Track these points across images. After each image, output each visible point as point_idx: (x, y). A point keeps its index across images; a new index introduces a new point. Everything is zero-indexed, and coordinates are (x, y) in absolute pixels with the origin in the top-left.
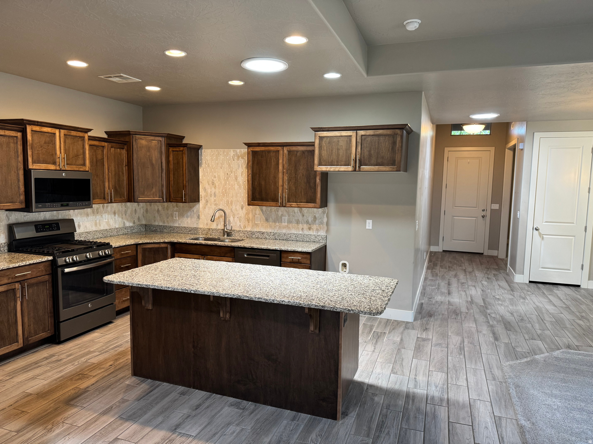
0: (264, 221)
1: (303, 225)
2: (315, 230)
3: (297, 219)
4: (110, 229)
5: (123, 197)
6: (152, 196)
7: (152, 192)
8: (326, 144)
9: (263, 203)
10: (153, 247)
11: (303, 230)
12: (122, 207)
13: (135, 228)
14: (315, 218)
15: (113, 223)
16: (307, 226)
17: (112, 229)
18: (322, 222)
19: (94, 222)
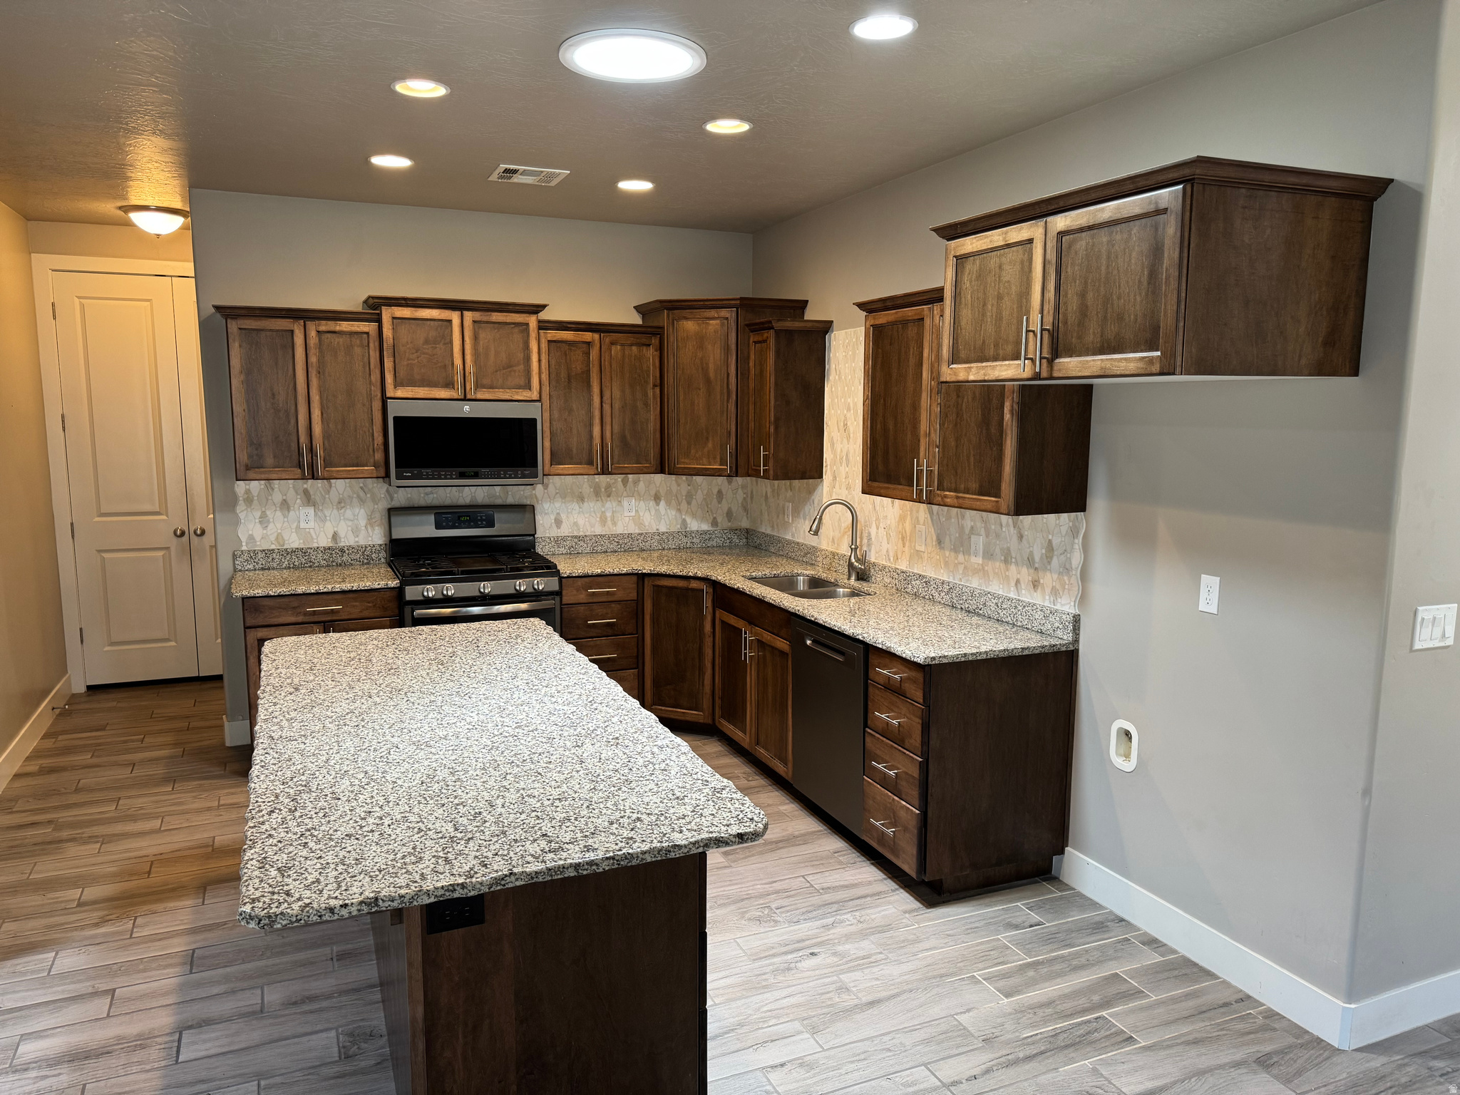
0: (934, 543)
1: (1020, 568)
2: (1050, 590)
3: (1005, 546)
4: (642, 534)
5: (646, 460)
6: (705, 460)
7: (706, 450)
8: (971, 282)
9: (888, 488)
10: (674, 585)
11: (1019, 585)
12: (679, 485)
13: (713, 536)
14: (1050, 547)
15: (653, 520)
16: (1029, 575)
17: (646, 533)
18: (1068, 567)
19: (599, 516)
